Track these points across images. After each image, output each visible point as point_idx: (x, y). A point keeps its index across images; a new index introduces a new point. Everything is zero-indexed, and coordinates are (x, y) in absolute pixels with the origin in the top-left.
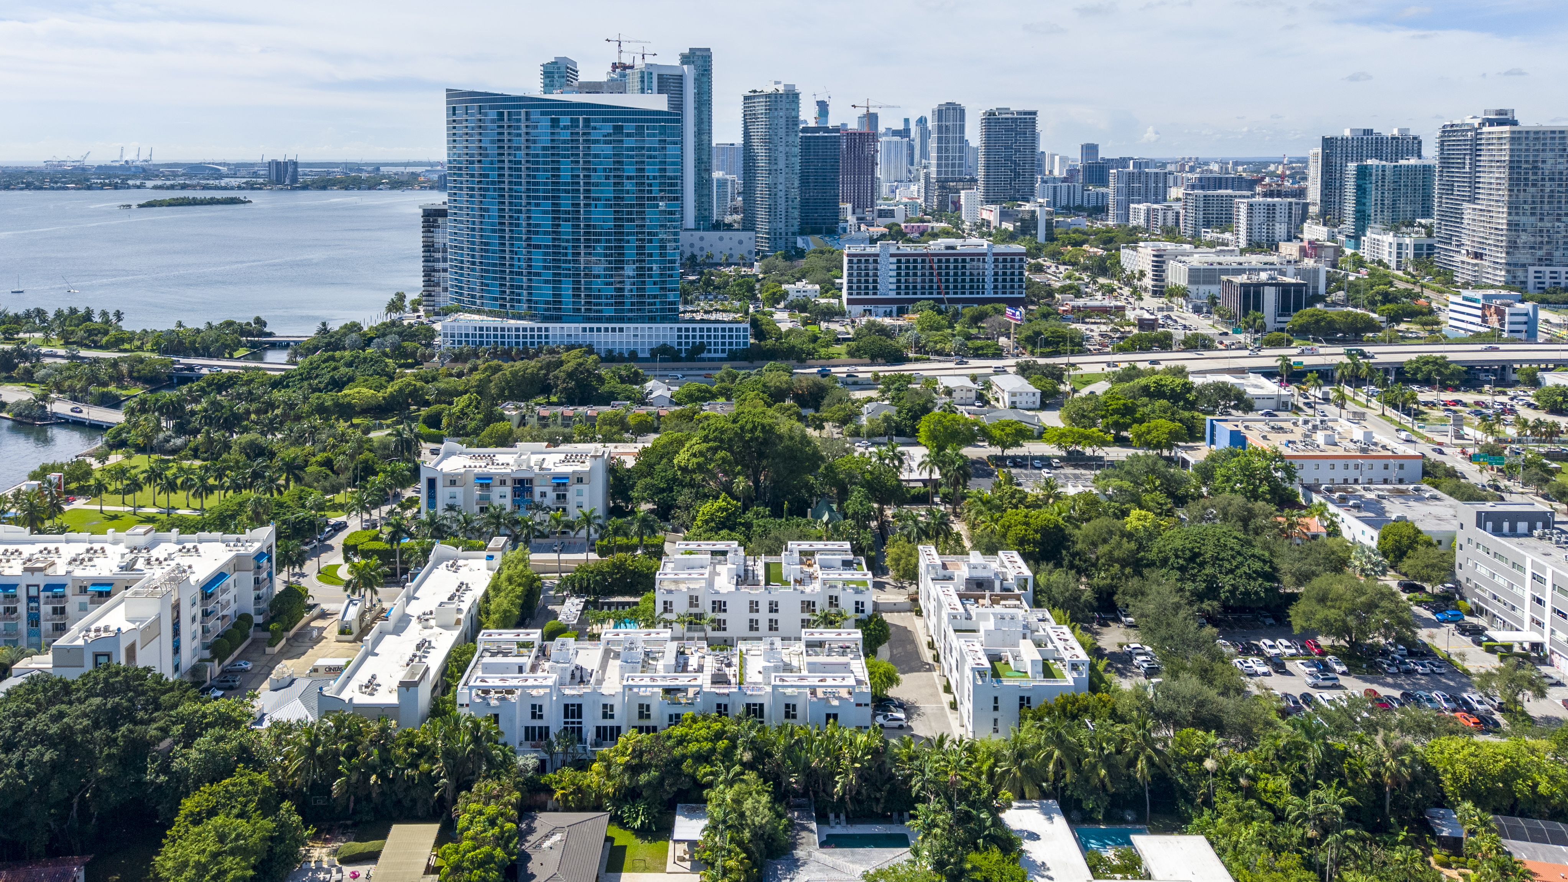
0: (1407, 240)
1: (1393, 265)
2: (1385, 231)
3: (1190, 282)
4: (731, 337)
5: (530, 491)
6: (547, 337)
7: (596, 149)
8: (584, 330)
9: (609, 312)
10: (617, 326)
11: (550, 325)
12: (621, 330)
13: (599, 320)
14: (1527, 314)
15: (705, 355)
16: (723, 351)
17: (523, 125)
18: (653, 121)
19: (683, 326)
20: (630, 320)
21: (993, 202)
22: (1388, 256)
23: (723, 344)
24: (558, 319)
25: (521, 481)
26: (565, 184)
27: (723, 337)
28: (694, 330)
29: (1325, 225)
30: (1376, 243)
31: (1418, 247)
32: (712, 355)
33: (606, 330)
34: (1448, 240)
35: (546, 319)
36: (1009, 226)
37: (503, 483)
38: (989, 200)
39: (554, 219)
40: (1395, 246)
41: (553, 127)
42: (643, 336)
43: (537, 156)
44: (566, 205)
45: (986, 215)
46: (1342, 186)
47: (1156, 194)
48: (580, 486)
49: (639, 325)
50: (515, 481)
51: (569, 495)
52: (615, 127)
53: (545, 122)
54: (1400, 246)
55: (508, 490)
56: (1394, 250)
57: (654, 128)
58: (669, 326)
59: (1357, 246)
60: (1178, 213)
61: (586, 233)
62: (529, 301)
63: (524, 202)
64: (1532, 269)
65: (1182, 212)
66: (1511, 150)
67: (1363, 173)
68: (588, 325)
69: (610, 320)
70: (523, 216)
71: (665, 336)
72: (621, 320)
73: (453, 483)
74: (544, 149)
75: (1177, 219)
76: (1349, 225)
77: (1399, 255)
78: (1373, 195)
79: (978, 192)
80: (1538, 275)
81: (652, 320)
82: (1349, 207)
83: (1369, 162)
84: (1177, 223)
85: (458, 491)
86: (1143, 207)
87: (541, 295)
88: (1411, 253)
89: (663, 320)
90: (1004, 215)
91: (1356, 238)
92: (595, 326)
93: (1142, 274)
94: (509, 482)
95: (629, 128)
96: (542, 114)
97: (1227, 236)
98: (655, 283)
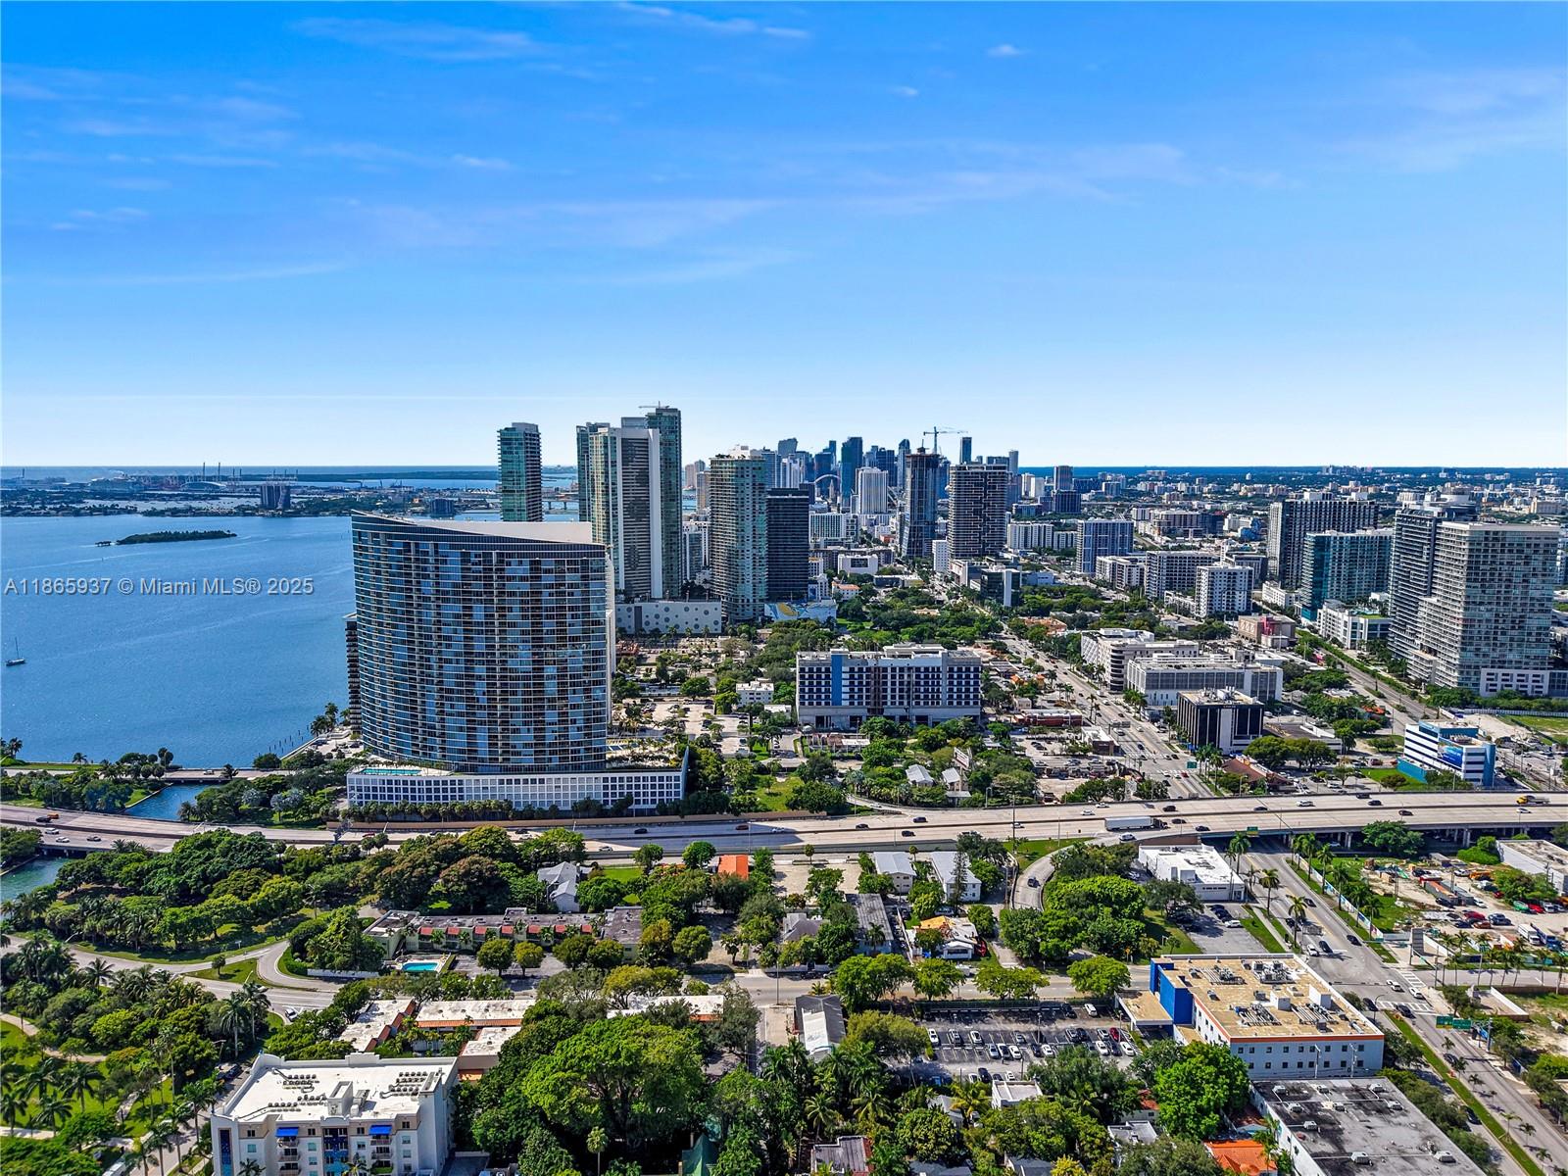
0: (1362, 620)
1: (1348, 644)
2: (1342, 608)
3: (1148, 687)
4: (661, 786)
5: (345, 1142)
6: (461, 790)
7: (510, 586)
8: (501, 782)
9: (529, 761)
10: (537, 777)
11: (464, 777)
12: (542, 781)
13: (517, 770)
14: (1484, 754)
15: (634, 807)
16: (653, 801)
17: (431, 559)
18: (575, 555)
19: (609, 775)
20: (552, 771)
21: (964, 556)
22: (1342, 634)
23: (654, 794)
24: (474, 770)
25: (333, 1131)
26: (479, 624)
27: (653, 786)
28: (621, 779)
29: (1282, 588)
30: (1331, 621)
31: (1372, 627)
32: (642, 806)
33: (526, 781)
34: (1403, 626)
35: (462, 770)
36: (975, 586)
37: (311, 1132)
38: (959, 553)
39: (467, 661)
40: (1350, 625)
41: (463, 562)
42: (565, 788)
43: (448, 592)
44: (480, 647)
45: (955, 569)
46: (1300, 551)
47: (1122, 545)
48: (406, 1133)
49: (561, 776)
50: (325, 1130)
51: (392, 1147)
52: (532, 563)
53: (455, 557)
54: (1354, 625)
55: (318, 1141)
56: (1349, 630)
57: (576, 563)
58: (594, 775)
59: (1313, 618)
60: (1142, 570)
61: (502, 678)
62: (443, 749)
63: (434, 642)
64: (1484, 672)
65: (1146, 569)
66: (1471, 550)
67: (1321, 544)
68: (505, 777)
69: (529, 770)
70: (433, 657)
71: (589, 787)
72: (541, 770)
73: (251, 1134)
74: (455, 585)
75: (1142, 576)
76: (1305, 592)
77: (1354, 634)
78: (1331, 568)
79: (948, 543)
80: (1491, 677)
81: (577, 769)
82: (1308, 576)
83: (1327, 533)
84: (1142, 582)
85: (259, 1143)
86: (1108, 560)
87: (453, 743)
88: (1365, 632)
89: (590, 769)
90: (973, 572)
91: (1313, 610)
92: (513, 777)
93: (1102, 669)
94: (319, 1132)
95: (548, 563)
96: (452, 547)
97: (1188, 600)
98: (579, 729)
